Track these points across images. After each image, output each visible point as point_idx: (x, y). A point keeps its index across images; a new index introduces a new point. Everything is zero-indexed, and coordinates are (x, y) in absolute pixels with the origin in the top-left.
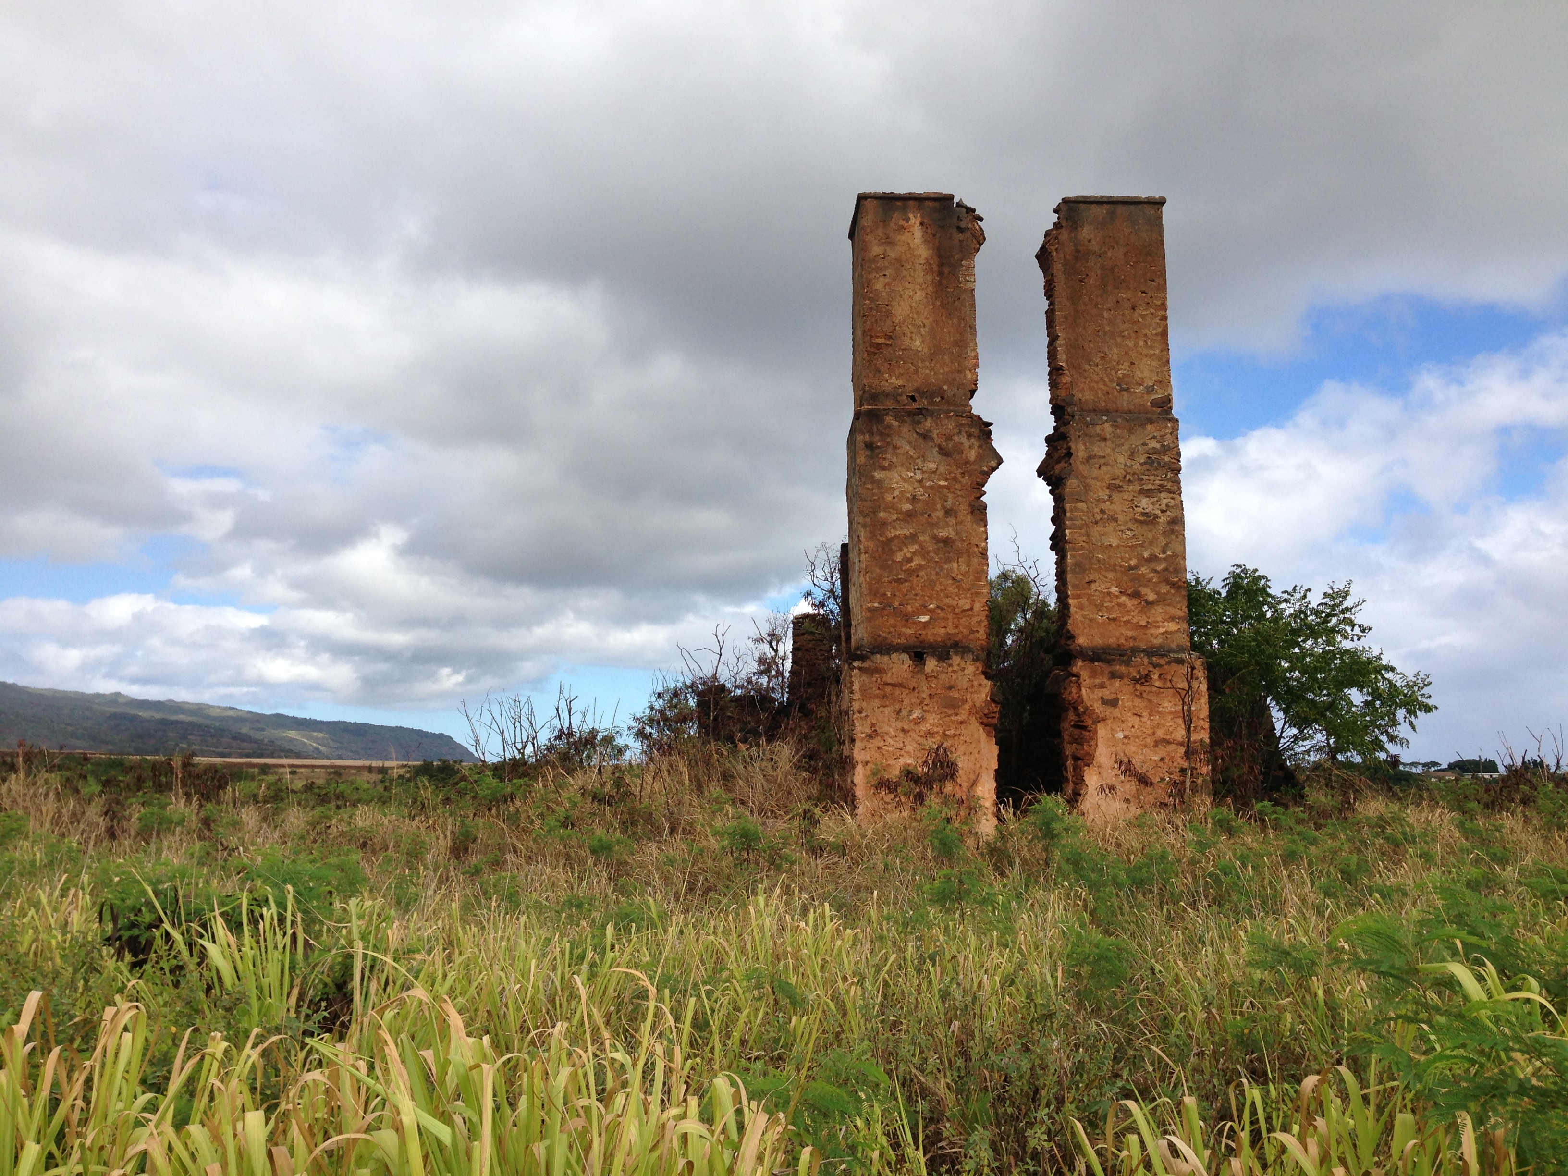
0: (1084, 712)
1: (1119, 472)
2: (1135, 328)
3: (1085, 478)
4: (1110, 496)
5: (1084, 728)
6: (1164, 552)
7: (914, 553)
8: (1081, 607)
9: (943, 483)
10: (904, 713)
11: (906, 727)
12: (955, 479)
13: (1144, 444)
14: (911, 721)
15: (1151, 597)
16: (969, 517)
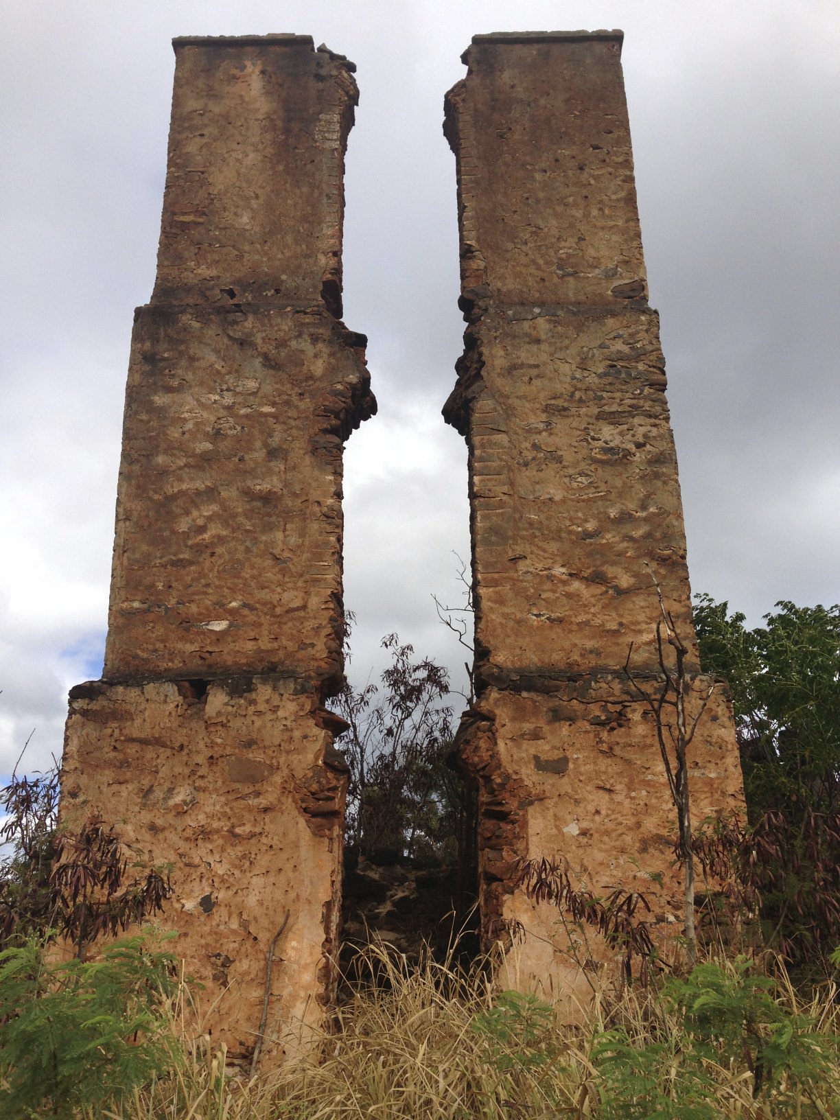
0: (502, 785)
1: (563, 387)
2: (585, 192)
3: (507, 397)
4: (548, 424)
5: (503, 817)
6: (644, 507)
7: (209, 519)
8: (501, 601)
9: (267, 409)
10: (158, 794)
11: (159, 822)
12: (287, 403)
13: (601, 346)
14: (168, 810)
15: (625, 581)
16: (308, 460)
